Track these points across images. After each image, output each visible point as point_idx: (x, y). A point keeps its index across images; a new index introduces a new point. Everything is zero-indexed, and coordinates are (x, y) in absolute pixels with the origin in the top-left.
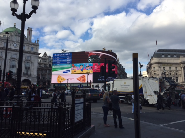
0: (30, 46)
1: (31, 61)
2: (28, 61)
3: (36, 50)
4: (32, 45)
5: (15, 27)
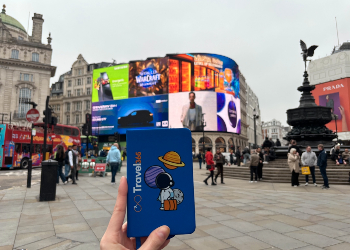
0: (30, 51)
1: (32, 85)
2: (26, 86)
3: (45, 59)
4: (36, 49)
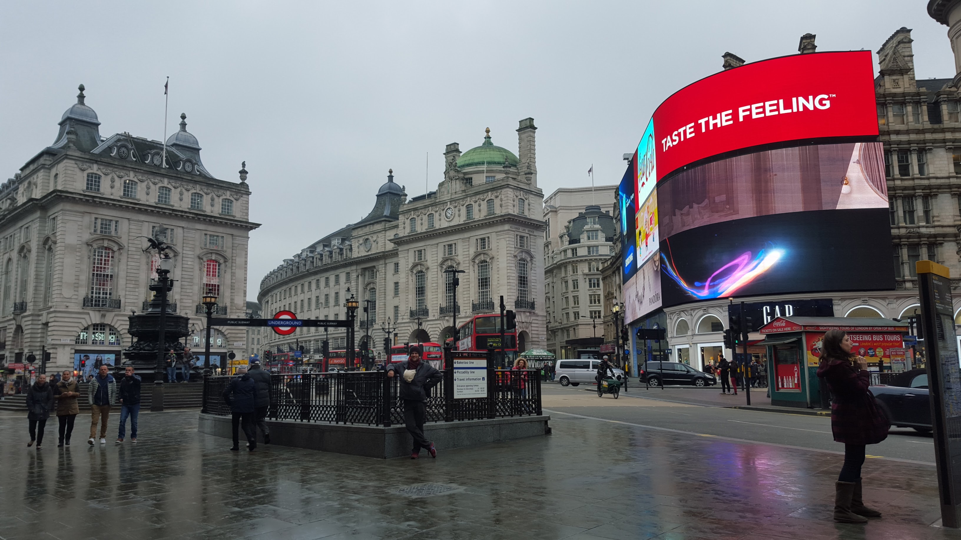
5: (491, 144)
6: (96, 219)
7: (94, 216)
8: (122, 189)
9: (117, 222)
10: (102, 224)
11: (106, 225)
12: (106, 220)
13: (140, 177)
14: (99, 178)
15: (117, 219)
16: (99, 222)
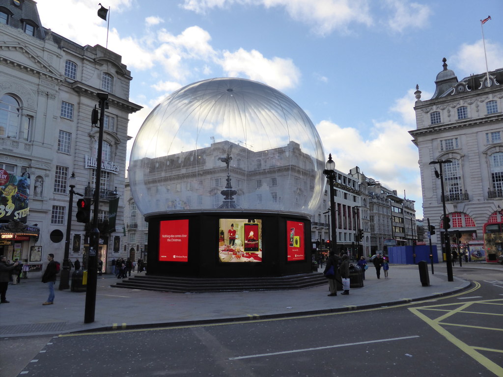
6: (441, 141)
7: (439, 140)
8: (457, 114)
9: (456, 139)
10: (446, 143)
11: (449, 143)
12: (449, 140)
13: (469, 102)
14: (439, 114)
15: (456, 137)
16: (444, 143)
